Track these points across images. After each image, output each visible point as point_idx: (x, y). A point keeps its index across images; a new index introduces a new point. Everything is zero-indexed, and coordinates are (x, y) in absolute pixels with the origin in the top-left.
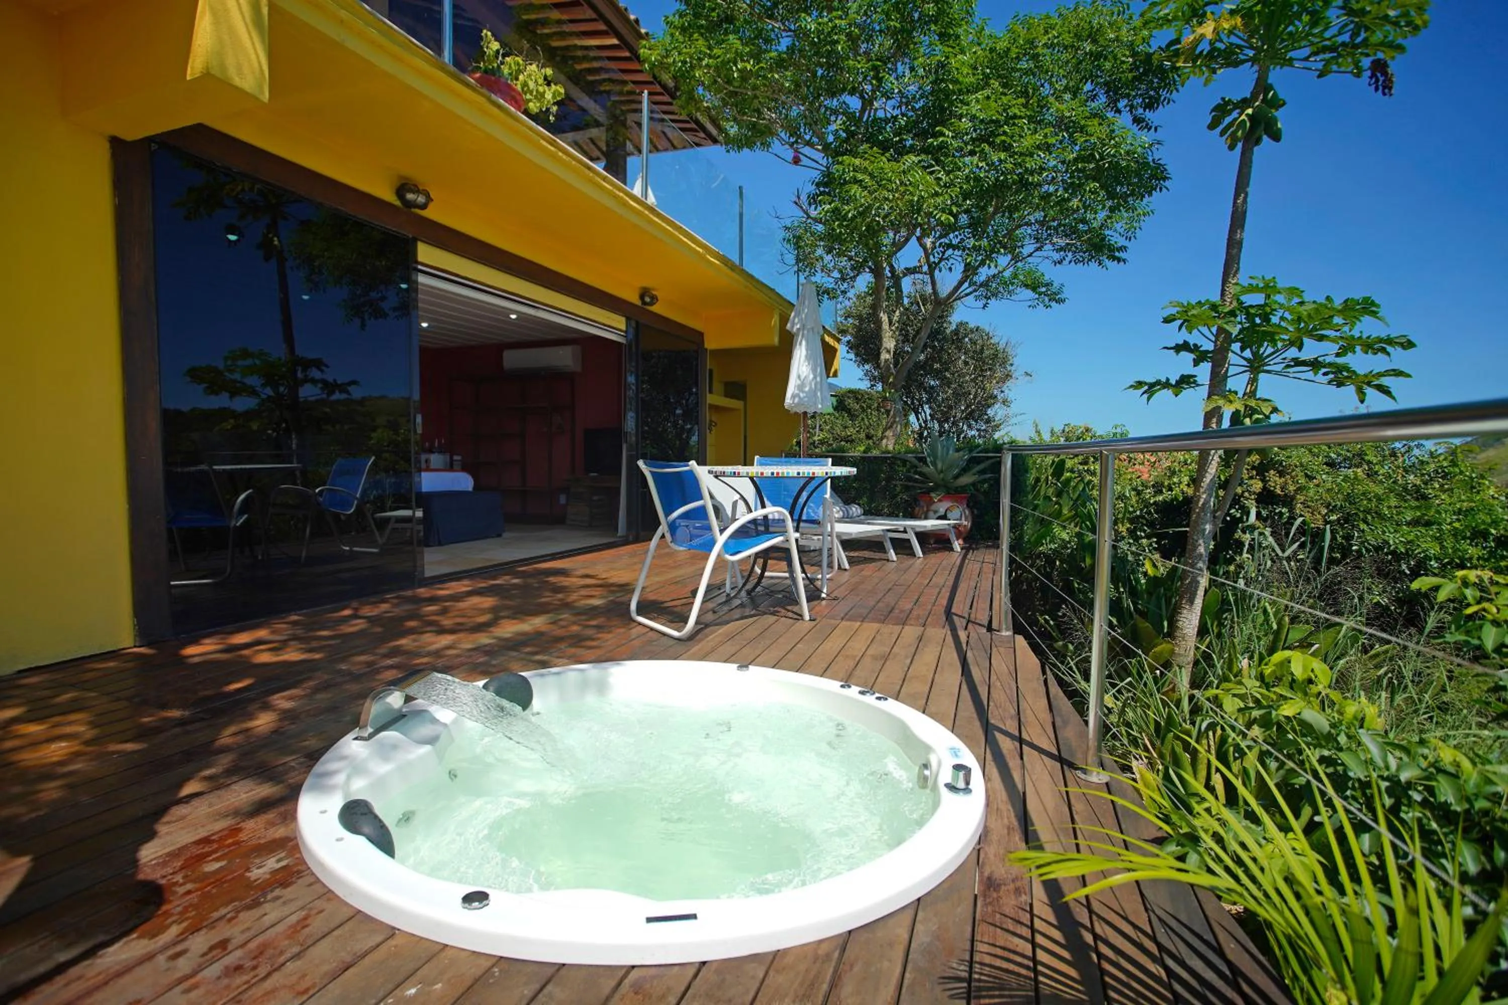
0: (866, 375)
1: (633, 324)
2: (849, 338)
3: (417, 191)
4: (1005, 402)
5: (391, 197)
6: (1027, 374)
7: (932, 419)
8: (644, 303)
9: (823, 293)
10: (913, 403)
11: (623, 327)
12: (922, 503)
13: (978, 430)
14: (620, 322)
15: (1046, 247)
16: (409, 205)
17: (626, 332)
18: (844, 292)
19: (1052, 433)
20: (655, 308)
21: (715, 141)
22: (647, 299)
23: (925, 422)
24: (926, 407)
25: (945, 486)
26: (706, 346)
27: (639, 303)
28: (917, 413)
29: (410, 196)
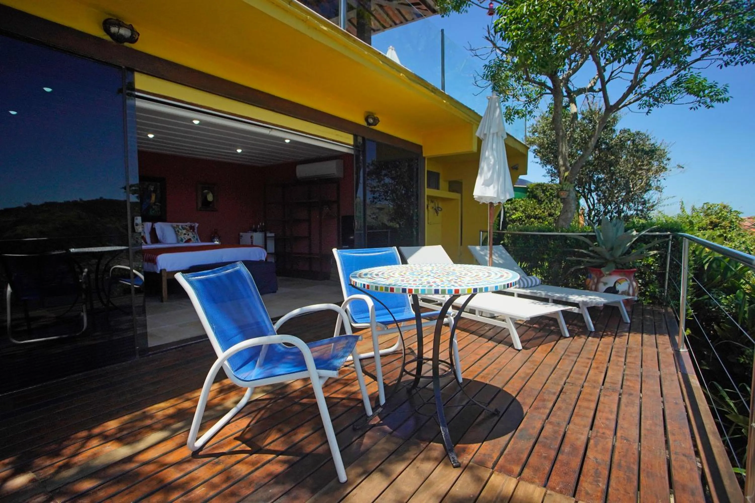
0: (548, 173)
1: (360, 140)
2: (535, 147)
3: (120, 24)
4: (658, 189)
5: (100, 33)
6: (679, 166)
7: (599, 202)
8: (369, 124)
9: (515, 114)
10: (583, 191)
11: (352, 143)
12: (593, 276)
13: (637, 210)
14: (349, 139)
15: (712, 53)
16: (118, 38)
17: (353, 146)
18: (530, 112)
19: (693, 209)
20: (378, 128)
21: (434, 12)
22: (371, 121)
23: (593, 205)
24: (594, 194)
25: (615, 262)
26: (424, 155)
27: (365, 124)
28: (587, 200)
29: (114, 29)
